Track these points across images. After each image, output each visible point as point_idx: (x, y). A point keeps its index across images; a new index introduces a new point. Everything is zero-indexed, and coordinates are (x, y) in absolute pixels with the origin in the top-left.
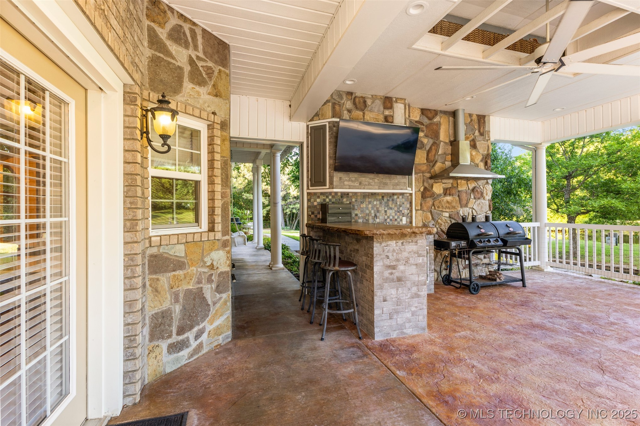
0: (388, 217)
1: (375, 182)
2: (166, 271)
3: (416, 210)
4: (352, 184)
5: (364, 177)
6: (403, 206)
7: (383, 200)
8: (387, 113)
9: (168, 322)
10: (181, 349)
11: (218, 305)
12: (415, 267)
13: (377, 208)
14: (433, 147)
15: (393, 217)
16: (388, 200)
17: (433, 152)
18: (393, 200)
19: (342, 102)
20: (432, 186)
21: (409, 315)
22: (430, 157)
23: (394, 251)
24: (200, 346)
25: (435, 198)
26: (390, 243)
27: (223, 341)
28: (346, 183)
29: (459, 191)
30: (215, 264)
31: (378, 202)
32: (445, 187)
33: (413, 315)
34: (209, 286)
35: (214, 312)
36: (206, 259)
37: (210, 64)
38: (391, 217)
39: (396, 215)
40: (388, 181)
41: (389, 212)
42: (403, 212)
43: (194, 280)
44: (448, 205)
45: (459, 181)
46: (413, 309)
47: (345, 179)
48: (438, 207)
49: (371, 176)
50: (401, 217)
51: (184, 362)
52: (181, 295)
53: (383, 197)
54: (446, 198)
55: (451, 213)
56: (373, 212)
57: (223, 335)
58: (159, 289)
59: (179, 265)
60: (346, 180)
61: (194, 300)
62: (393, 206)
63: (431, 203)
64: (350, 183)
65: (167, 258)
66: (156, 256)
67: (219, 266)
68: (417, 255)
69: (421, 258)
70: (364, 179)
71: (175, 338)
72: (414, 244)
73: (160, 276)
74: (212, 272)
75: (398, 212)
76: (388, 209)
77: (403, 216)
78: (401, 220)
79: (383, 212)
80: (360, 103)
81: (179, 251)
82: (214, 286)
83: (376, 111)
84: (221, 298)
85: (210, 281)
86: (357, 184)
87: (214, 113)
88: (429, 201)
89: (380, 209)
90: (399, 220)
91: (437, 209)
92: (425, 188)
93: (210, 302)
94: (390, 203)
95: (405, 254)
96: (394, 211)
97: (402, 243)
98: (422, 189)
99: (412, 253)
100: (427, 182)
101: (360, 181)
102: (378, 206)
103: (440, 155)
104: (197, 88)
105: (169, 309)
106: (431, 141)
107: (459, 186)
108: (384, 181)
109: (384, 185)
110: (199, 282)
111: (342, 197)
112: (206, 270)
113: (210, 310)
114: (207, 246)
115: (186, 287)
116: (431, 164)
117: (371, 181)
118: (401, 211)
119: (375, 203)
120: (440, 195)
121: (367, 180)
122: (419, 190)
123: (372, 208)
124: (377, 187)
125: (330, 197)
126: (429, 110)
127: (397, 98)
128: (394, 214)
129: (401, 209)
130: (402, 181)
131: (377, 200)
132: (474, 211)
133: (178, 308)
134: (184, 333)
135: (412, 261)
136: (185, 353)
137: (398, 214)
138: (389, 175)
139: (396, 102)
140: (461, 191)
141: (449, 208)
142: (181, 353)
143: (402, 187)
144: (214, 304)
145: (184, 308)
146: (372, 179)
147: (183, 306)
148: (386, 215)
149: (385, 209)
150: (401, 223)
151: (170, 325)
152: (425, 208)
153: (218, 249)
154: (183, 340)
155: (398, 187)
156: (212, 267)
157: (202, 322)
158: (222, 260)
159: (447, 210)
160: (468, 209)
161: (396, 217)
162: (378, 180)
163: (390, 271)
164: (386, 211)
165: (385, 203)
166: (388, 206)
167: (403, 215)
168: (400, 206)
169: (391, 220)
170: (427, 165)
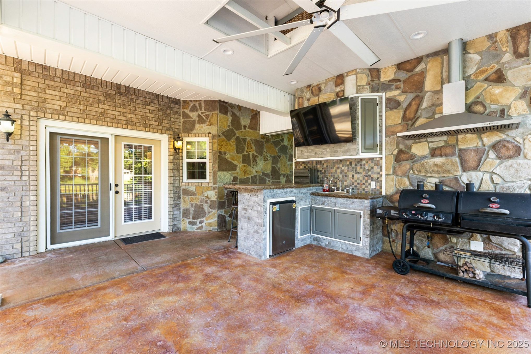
0: (356, 181)
1: (327, 151)
2: (188, 195)
3: (387, 175)
4: (310, 155)
5: (318, 148)
6: (372, 170)
7: (351, 165)
8: (338, 89)
9: (188, 213)
10: (193, 225)
11: (210, 214)
12: (256, 212)
13: (346, 173)
14: (413, 103)
15: (361, 181)
16: (356, 165)
17: (414, 107)
18: (361, 165)
19: (303, 95)
20: (411, 146)
21: (253, 243)
22: (407, 115)
23: (247, 199)
24: (201, 227)
25: (415, 161)
26: (245, 194)
27: (213, 230)
28: (305, 154)
29: (460, 150)
30: (209, 196)
31: (346, 168)
32: (432, 146)
33: (255, 244)
34: (206, 205)
35: (208, 216)
36: (204, 194)
37: (207, 113)
38: (359, 181)
39: (364, 179)
40: (338, 149)
41: (356, 176)
42: (371, 176)
43: (199, 200)
44: (436, 169)
45: (460, 137)
46: (255, 240)
47: (304, 151)
48: (420, 171)
49: (324, 146)
50: (369, 181)
51: (194, 230)
52: (194, 205)
53: (351, 163)
54: (433, 160)
55: (442, 179)
56: (341, 176)
57: (213, 227)
58: (186, 201)
59: (193, 194)
60: (306, 152)
61: (199, 208)
62: (361, 171)
63: (408, 167)
64: (308, 154)
65: (188, 191)
66: (185, 189)
67: (211, 197)
68: (258, 205)
69: (260, 207)
70: (318, 150)
71: (191, 220)
72: (256, 197)
73: (186, 197)
74: (207, 199)
75: (367, 176)
76: (356, 173)
77: (372, 181)
78: (370, 184)
79: (351, 176)
80: (315, 90)
81: (193, 189)
82: (208, 205)
83: (329, 91)
84: (212, 211)
85: (206, 202)
86: (313, 154)
87: (210, 133)
88: (405, 165)
89: (348, 174)
90: (367, 184)
91: (417, 173)
92: (400, 152)
93: (206, 211)
94: (358, 168)
95: (252, 203)
96: (362, 175)
97: (251, 195)
98: (395, 152)
99: (255, 203)
100: (403, 144)
101: (315, 151)
102: (346, 171)
103: (424, 109)
104: (201, 125)
105: (189, 209)
106: (411, 96)
107: (459, 143)
108: (335, 149)
109: (334, 153)
110: (201, 202)
111: (316, 164)
112: (204, 198)
113: (206, 215)
114: (205, 188)
115: (196, 203)
116: (410, 123)
117: (324, 151)
118: (370, 175)
119: (343, 168)
120: (425, 157)
121: (321, 150)
122: (392, 154)
123: (341, 173)
124: (328, 155)
125: (309, 165)
126: (408, 61)
127: (348, 72)
128: (361, 178)
129: (370, 173)
130: (353, 148)
131: (345, 165)
132: (494, 177)
133: (192, 210)
134: (195, 219)
135: (255, 208)
136: (195, 227)
137: (366, 178)
138: (340, 144)
139: (347, 76)
140: (466, 150)
141: (438, 172)
142: (193, 226)
143: (352, 153)
144: (209, 213)
145: (195, 210)
146: (325, 149)
147: (194, 209)
148: (353, 179)
149: (353, 174)
150: (369, 186)
151: (189, 214)
152: (399, 173)
153: (211, 190)
154: (194, 222)
155: (348, 153)
156: (207, 197)
157: (203, 218)
158: (212, 195)
159: (436, 175)
160: (481, 174)
161: (364, 181)
162: (330, 149)
163: (244, 212)
164: (353, 176)
165: (353, 168)
166: (356, 170)
167: (372, 179)
168: (369, 170)
169: (358, 184)
170: (403, 125)
